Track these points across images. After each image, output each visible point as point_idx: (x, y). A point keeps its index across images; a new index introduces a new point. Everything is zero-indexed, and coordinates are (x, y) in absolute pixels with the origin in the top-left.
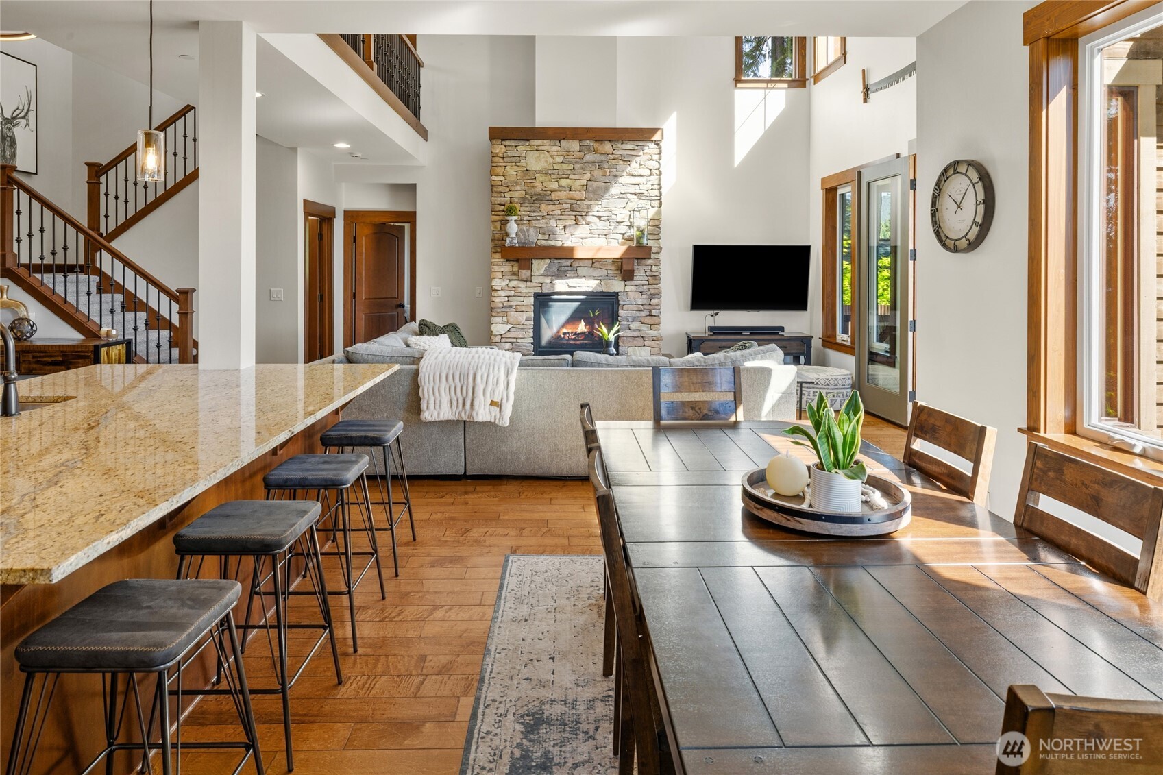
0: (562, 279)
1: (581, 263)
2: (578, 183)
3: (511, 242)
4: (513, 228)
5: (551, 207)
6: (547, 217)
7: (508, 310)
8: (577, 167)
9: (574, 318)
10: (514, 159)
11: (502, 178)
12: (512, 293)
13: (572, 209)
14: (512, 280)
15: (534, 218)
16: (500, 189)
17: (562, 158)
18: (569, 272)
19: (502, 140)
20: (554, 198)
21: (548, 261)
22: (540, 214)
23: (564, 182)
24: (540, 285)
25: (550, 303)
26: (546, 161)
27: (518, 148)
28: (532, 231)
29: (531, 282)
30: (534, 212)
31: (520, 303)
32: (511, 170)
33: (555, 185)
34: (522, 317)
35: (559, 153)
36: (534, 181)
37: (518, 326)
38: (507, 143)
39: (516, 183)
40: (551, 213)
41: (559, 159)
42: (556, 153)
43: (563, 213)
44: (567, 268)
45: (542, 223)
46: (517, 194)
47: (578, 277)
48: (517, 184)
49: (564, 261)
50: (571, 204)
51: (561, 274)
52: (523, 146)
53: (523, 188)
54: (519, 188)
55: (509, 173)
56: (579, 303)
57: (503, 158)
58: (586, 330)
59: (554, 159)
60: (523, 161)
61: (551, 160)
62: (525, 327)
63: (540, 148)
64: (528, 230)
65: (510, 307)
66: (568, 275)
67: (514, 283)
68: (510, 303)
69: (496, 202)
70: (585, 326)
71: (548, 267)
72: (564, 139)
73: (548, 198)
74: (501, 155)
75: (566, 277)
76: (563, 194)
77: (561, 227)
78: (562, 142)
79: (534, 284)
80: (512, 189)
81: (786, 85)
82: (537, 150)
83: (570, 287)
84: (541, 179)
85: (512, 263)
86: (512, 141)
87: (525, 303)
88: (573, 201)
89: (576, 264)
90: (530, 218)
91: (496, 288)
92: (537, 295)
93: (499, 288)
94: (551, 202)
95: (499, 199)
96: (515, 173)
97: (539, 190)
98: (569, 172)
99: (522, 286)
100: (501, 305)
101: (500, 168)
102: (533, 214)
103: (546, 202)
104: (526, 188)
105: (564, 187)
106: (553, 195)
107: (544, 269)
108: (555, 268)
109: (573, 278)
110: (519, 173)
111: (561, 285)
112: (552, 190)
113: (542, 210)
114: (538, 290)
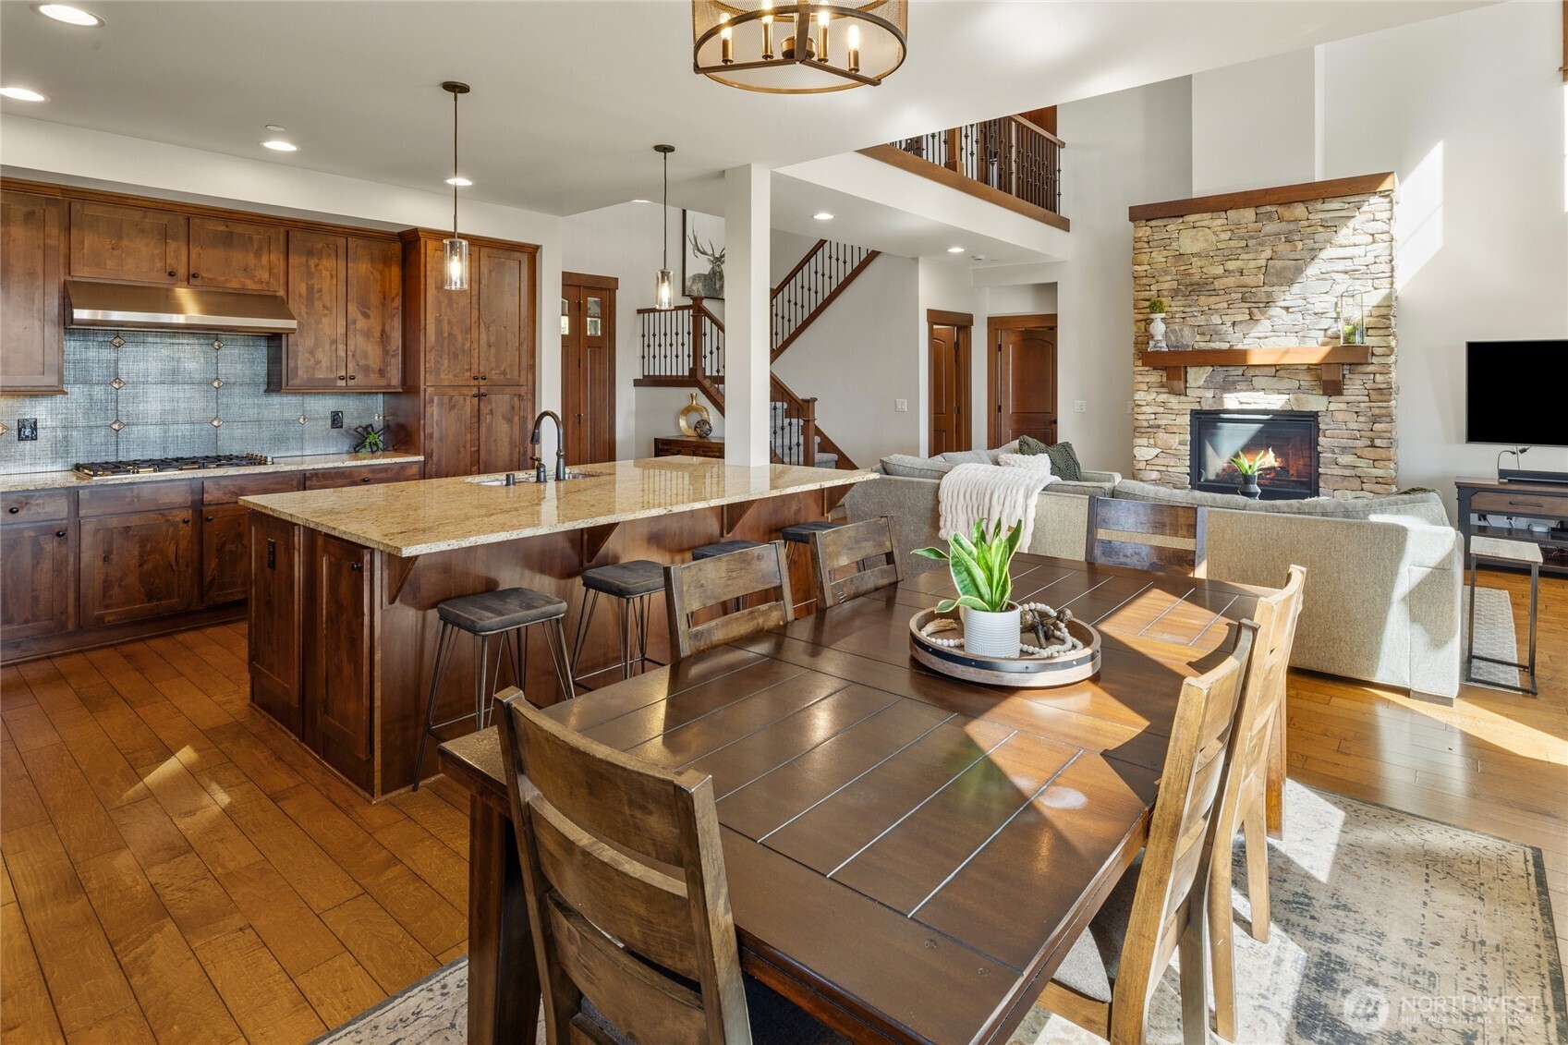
0: (1229, 393)
1: (1257, 372)
2: (1252, 264)
3: (1155, 347)
4: (1158, 328)
5: (1217, 299)
6: (1208, 312)
7: (1155, 430)
8: (1251, 243)
9: (1252, 447)
10: (1162, 242)
11: (1147, 267)
12: (1161, 410)
13: (1243, 300)
14: (1161, 393)
15: (1190, 314)
16: (1145, 281)
17: (1229, 233)
18: (1240, 383)
19: (1147, 221)
20: (1217, 287)
21: (1209, 369)
22: (1198, 309)
23: (1231, 265)
24: (1199, 400)
25: (1219, 424)
26: (1207, 241)
27: (1168, 228)
28: (1187, 331)
29: (1186, 395)
30: (1190, 306)
31: (1170, 422)
32: (1158, 257)
33: (1220, 270)
34: (1174, 441)
35: (1224, 228)
36: (1189, 267)
37: (1168, 451)
38: (1153, 223)
39: (1165, 271)
40: (1213, 307)
41: (1225, 236)
42: (1220, 229)
43: (1231, 306)
44: (1236, 378)
45: (1201, 320)
46: (1166, 286)
47: (1254, 389)
48: (1166, 273)
49: (1232, 368)
50: (1244, 293)
51: (1228, 386)
52: (1174, 225)
53: (1175, 277)
54: (1169, 278)
55: (1156, 260)
56: (1261, 425)
57: (1148, 242)
58: (1276, 464)
59: (1217, 236)
60: (1174, 244)
61: (1214, 238)
62: (1178, 453)
63: (1197, 224)
64: (1181, 330)
65: (1159, 427)
66: (1238, 387)
67: (1163, 397)
68: (1159, 422)
69: (1139, 298)
70: (1276, 457)
71: (1211, 376)
72: (1231, 208)
73: (1208, 288)
74: (1145, 239)
75: (1236, 390)
76: (1230, 281)
77: (1229, 324)
78: (1228, 212)
79: (1190, 399)
80: (1161, 279)
82: (1194, 228)
83: (1241, 403)
84: (1199, 264)
85: (1161, 372)
86: (1159, 220)
87: (1177, 422)
88: (1245, 289)
89: (1251, 372)
90: (1183, 315)
91: (1140, 403)
92: (1194, 413)
93: (1144, 403)
94: (1215, 292)
95: (1143, 293)
96: (1164, 260)
97: (1196, 278)
98: (1239, 251)
99: (1174, 401)
100: (1146, 424)
101: (1144, 255)
102: (1188, 310)
103: (1206, 293)
104: (1179, 277)
105: (1233, 271)
106: (1216, 283)
107: (1204, 379)
108: (1219, 378)
109: (1246, 390)
110: (1170, 259)
111: (1231, 401)
112: (1215, 276)
113: (1201, 303)
114: (1197, 407)
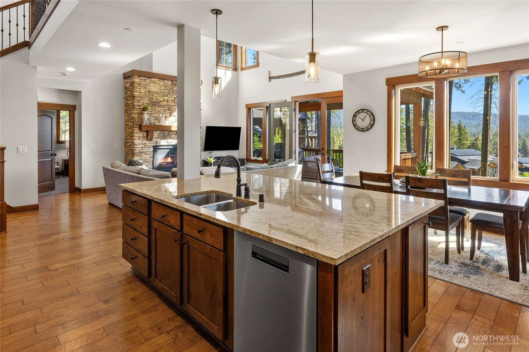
0: (165, 139)
1: (172, 133)
2: (171, 99)
3: (146, 123)
4: (146, 116)
5: (160, 108)
6: (158, 112)
7: (142, 154)
8: (171, 92)
9: (167, 156)
10: (144, 86)
11: (139, 94)
12: (143, 146)
13: (168, 110)
14: (143, 140)
15: (153, 113)
16: (138, 98)
17: (164, 87)
19: (139, 76)
20: (161, 105)
21: (159, 132)
22: (155, 111)
23: (166, 98)
24: (156, 142)
25: (158, 150)
26: (158, 88)
27: (146, 81)
28: (152, 118)
29: (152, 141)
30: (153, 110)
31: (147, 150)
32: (143, 90)
33: (162, 99)
34: (148, 157)
35: (164, 85)
36: (153, 96)
37: (146, 161)
38: (141, 78)
39: (145, 96)
40: (160, 111)
41: (163, 88)
42: (162, 85)
43: (165, 111)
44: (167, 135)
45: (157, 115)
46: (146, 101)
47: (171, 138)
48: (146, 97)
49: (166, 132)
50: (168, 108)
51: (164, 137)
52: (148, 80)
53: (148, 99)
54: (146, 99)
55: (142, 92)
56: (169, 150)
57: (139, 84)
58: (171, 161)
59: (161, 87)
60: (148, 87)
61: (159, 88)
62: (149, 161)
63: (156, 82)
64: (150, 118)
65: (143, 152)
66: (167, 138)
67: (144, 142)
68: (142, 151)
69: (136, 105)
70: (171, 159)
71: (159, 134)
72: (166, 79)
73: (159, 104)
74: (138, 83)
75: (166, 139)
76: (165, 103)
77: (164, 117)
78: (165, 80)
79: (153, 142)
80: (144, 99)
81: (232, 70)
82: (154, 83)
83: (168, 143)
84: (156, 96)
85: (144, 133)
86: (144, 77)
87: (149, 150)
88: (169, 106)
89: (171, 133)
90: (151, 113)
91: (136, 144)
92: (154, 147)
93: (138, 144)
94: (160, 106)
95: (138, 103)
96: (145, 92)
97: (155, 100)
98: (167, 94)
99: (148, 143)
100: (138, 152)
101: (138, 89)
102: (153, 111)
103: (158, 106)
104: (149, 99)
105: (165, 100)
106: (161, 103)
107: (157, 135)
108: (162, 135)
109: (169, 139)
110: (146, 92)
111: (163, 142)
112: (161, 101)
113: (156, 109)
114: (155, 144)
